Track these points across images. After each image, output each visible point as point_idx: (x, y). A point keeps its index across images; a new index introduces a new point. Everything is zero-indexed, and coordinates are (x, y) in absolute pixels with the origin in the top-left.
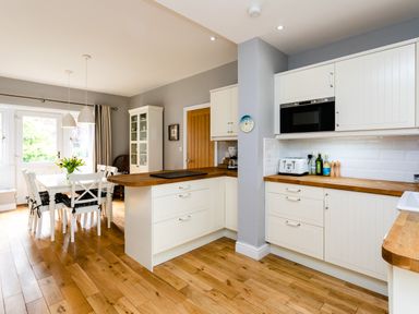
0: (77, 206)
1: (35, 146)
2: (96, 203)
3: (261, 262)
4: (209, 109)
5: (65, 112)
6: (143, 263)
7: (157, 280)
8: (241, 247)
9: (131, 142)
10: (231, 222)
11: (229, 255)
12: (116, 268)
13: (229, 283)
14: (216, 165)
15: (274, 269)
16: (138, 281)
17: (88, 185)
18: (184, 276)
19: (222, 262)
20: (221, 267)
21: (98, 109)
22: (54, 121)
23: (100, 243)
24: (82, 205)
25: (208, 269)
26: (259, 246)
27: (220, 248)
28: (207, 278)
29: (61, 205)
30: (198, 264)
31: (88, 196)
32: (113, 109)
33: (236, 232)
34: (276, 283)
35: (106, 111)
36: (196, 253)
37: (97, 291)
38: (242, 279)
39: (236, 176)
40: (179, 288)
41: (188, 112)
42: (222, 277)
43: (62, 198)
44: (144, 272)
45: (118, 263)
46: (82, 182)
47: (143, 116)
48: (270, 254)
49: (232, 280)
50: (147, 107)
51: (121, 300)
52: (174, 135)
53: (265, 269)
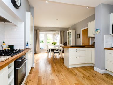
0: (55, 52)
1: (49, 40)
2: (59, 52)
3: (102, 74)
4: (87, 29)
5: (54, 33)
6: (67, 66)
7: (70, 71)
8: (96, 69)
9: (68, 39)
10: (93, 61)
11: (91, 70)
12: (61, 66)
13: (89, 76)
14: (90, 45)
15: (107, 78)
16: (65, 70)
17: (57, 48)
18: (76, 71)
19: (88, 71)
20: (88, 72)
21: (61, 32)
22: (52, 35)
23: (59, 61)
24: (56, 52)
25: (84, 72)
26: (102, 69)
27: (89, 68)
28: (82, 73)
29: (52, 52)
30: (81, 70)
31: (57, 50)
32: (64, 31)
33: (94, 64)
34: (106, 81)
35: (62, 32)
36: (81, 67)
37: (57, 69)
38: (93, 77)
39: (94, 47)
40: (74, 74)
41: (82, 30)
42: (87, 74)
43: (52, 50)
44: (67, 68)
45: (62, 65)
46: (56, 47)
47: (71, 32)
48: (107, 73)
49: (90, 76)
50: (71, 30)
51: (61, 72)
52: (78, 37)
53: (103, 77)
